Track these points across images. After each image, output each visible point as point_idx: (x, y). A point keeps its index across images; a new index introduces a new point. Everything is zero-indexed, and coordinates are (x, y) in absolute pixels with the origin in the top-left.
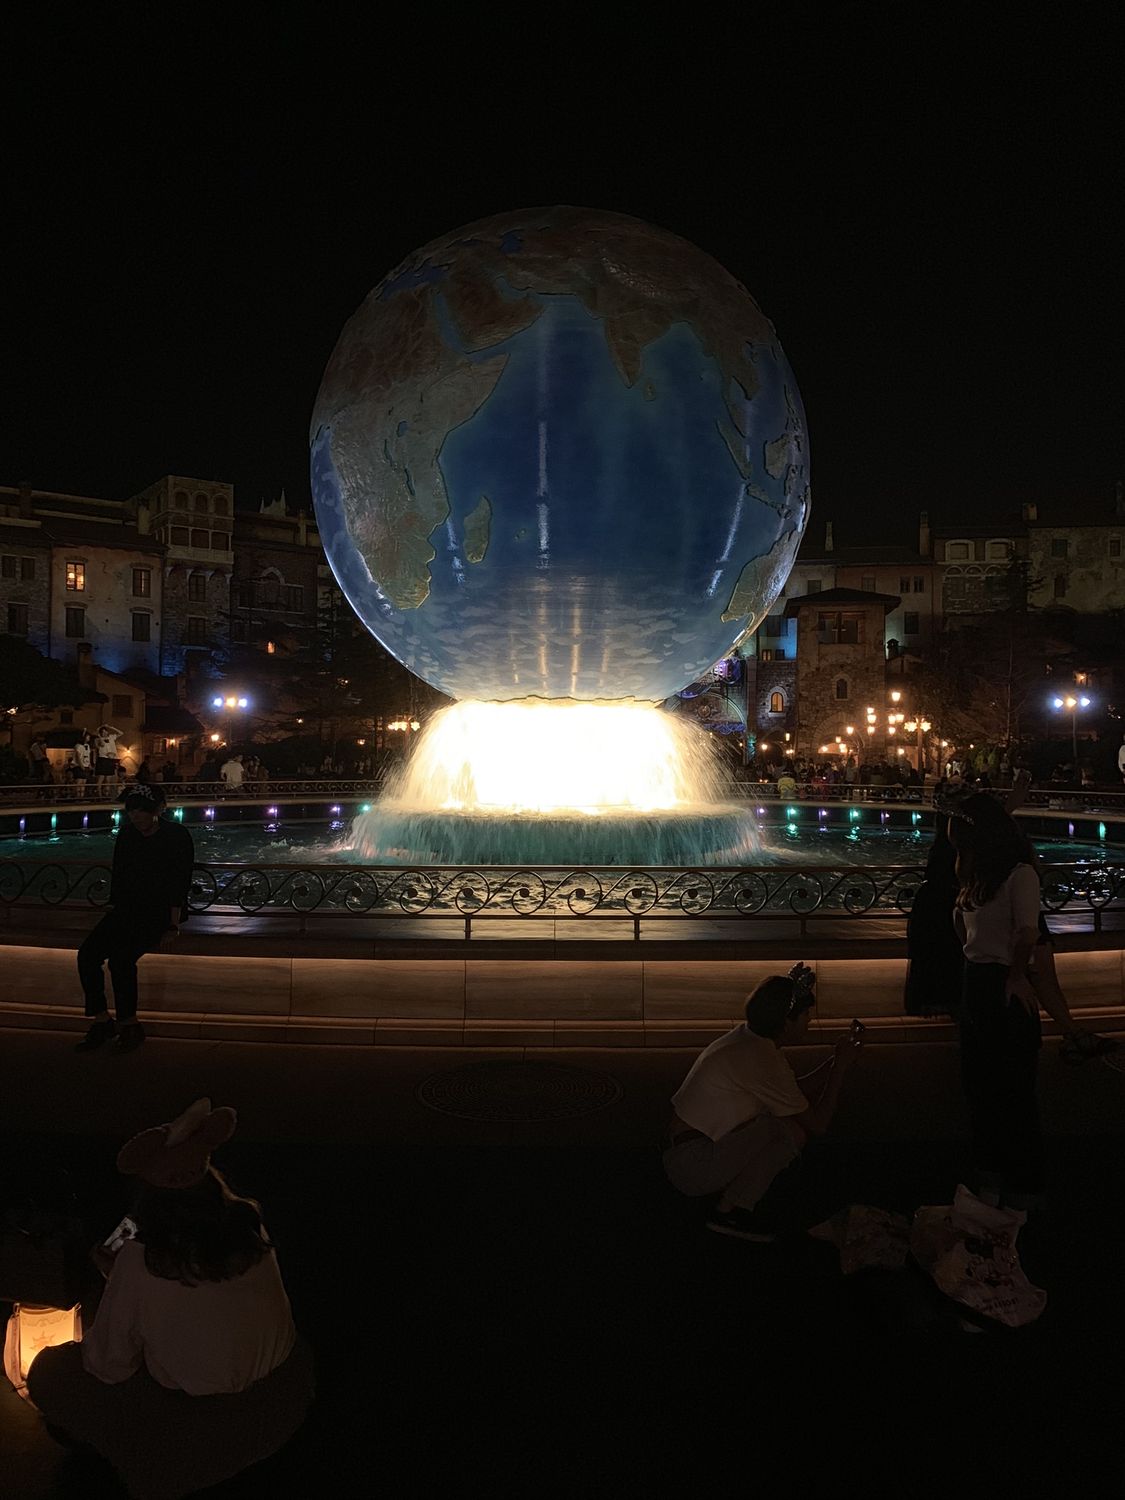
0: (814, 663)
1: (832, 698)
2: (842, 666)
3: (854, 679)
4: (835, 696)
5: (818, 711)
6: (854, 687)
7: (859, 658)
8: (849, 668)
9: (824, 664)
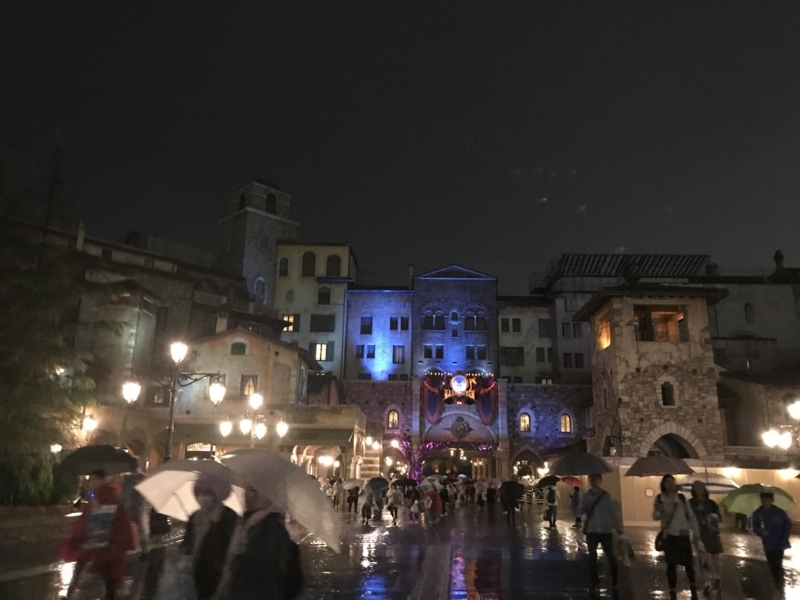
0: (634, 362)
1: (657, 404)
2: (666, 367)
3: (681, 383)
4: (661, 402)
5: (642, 420)
6: (682, 391)
7: (685, 357)
8: (673, 369)
9: (644, 364)
